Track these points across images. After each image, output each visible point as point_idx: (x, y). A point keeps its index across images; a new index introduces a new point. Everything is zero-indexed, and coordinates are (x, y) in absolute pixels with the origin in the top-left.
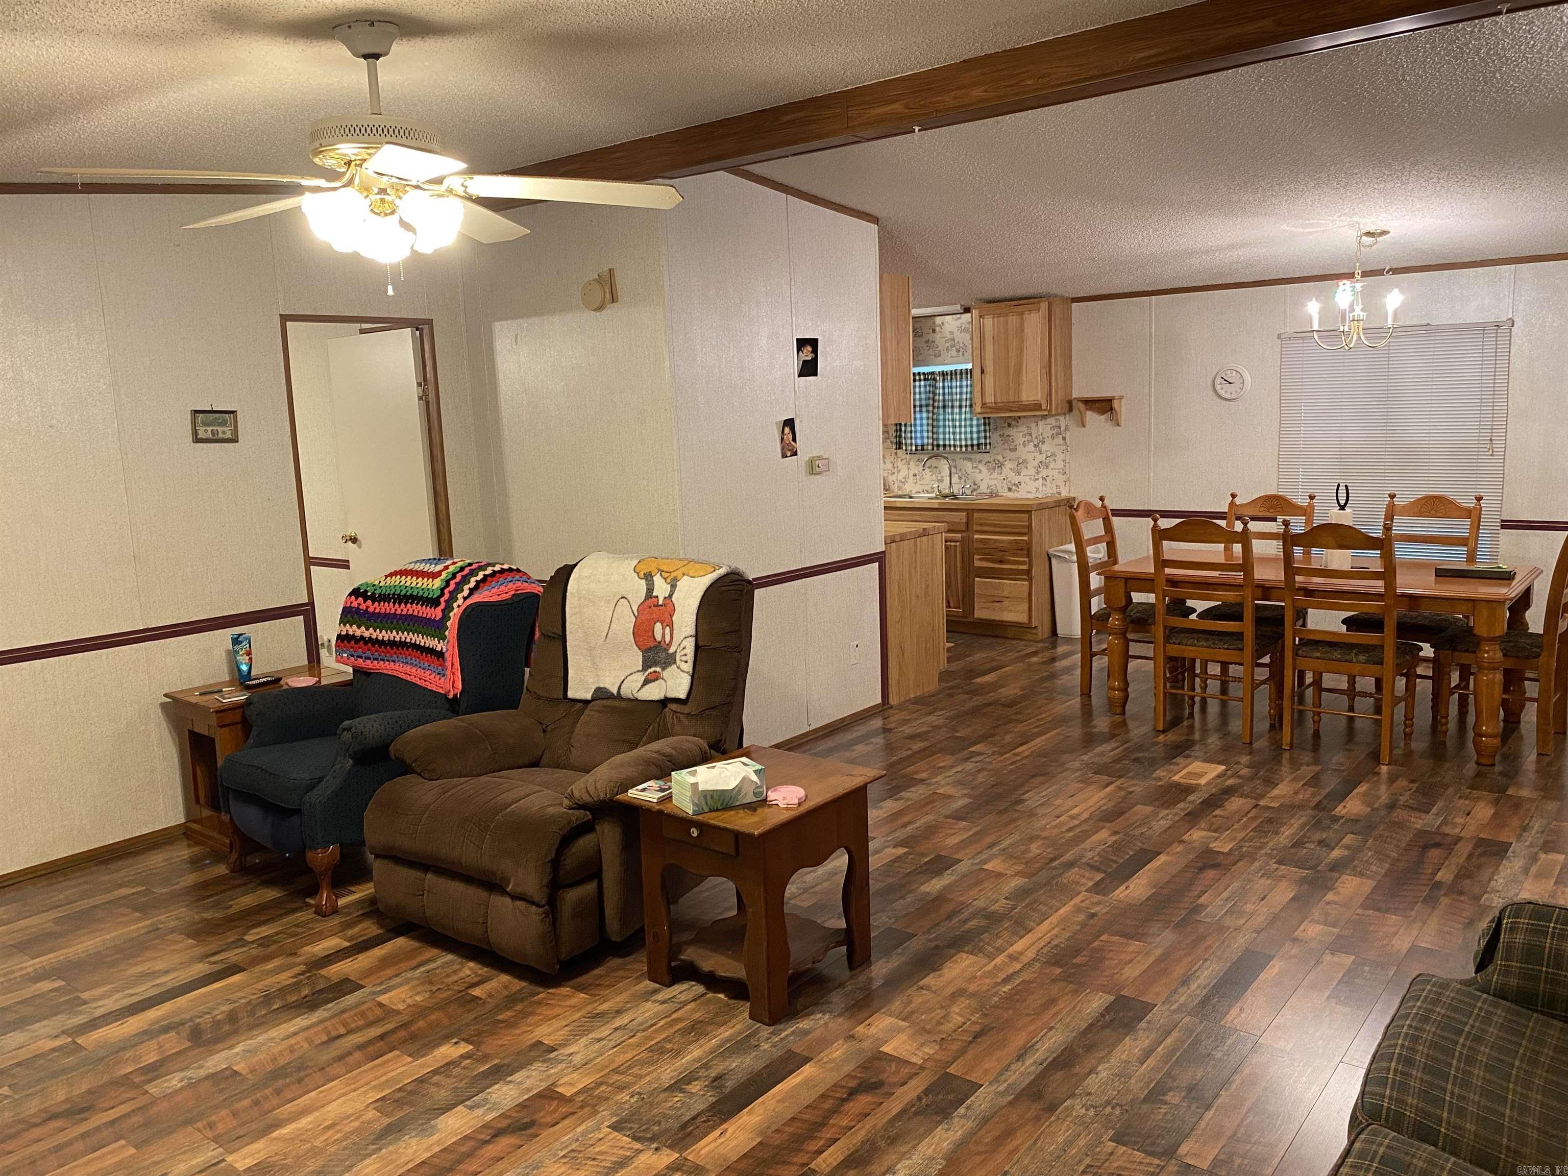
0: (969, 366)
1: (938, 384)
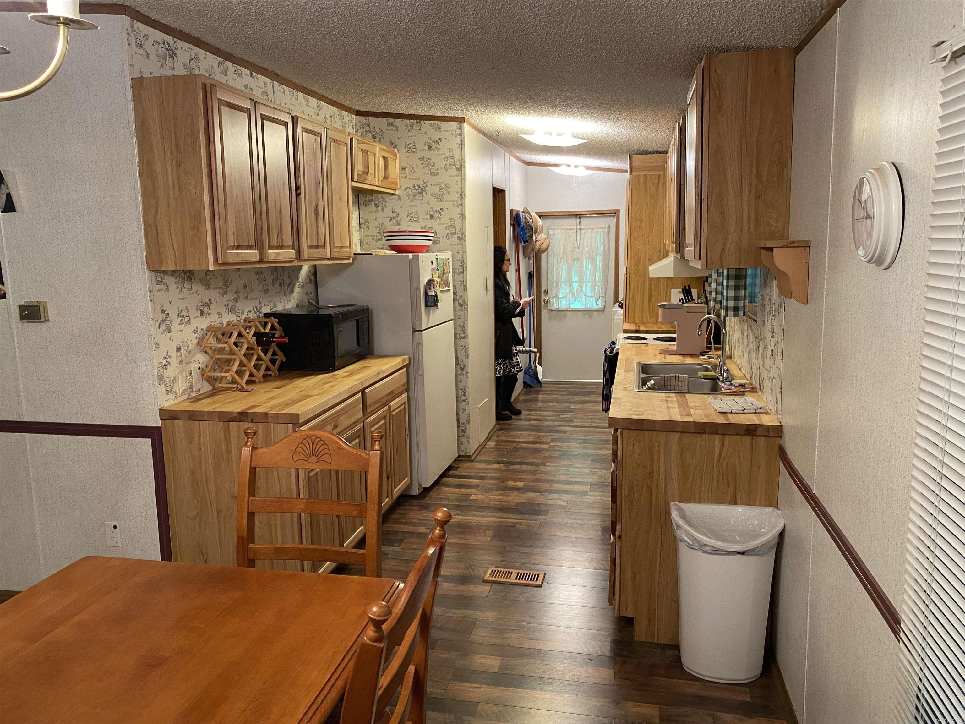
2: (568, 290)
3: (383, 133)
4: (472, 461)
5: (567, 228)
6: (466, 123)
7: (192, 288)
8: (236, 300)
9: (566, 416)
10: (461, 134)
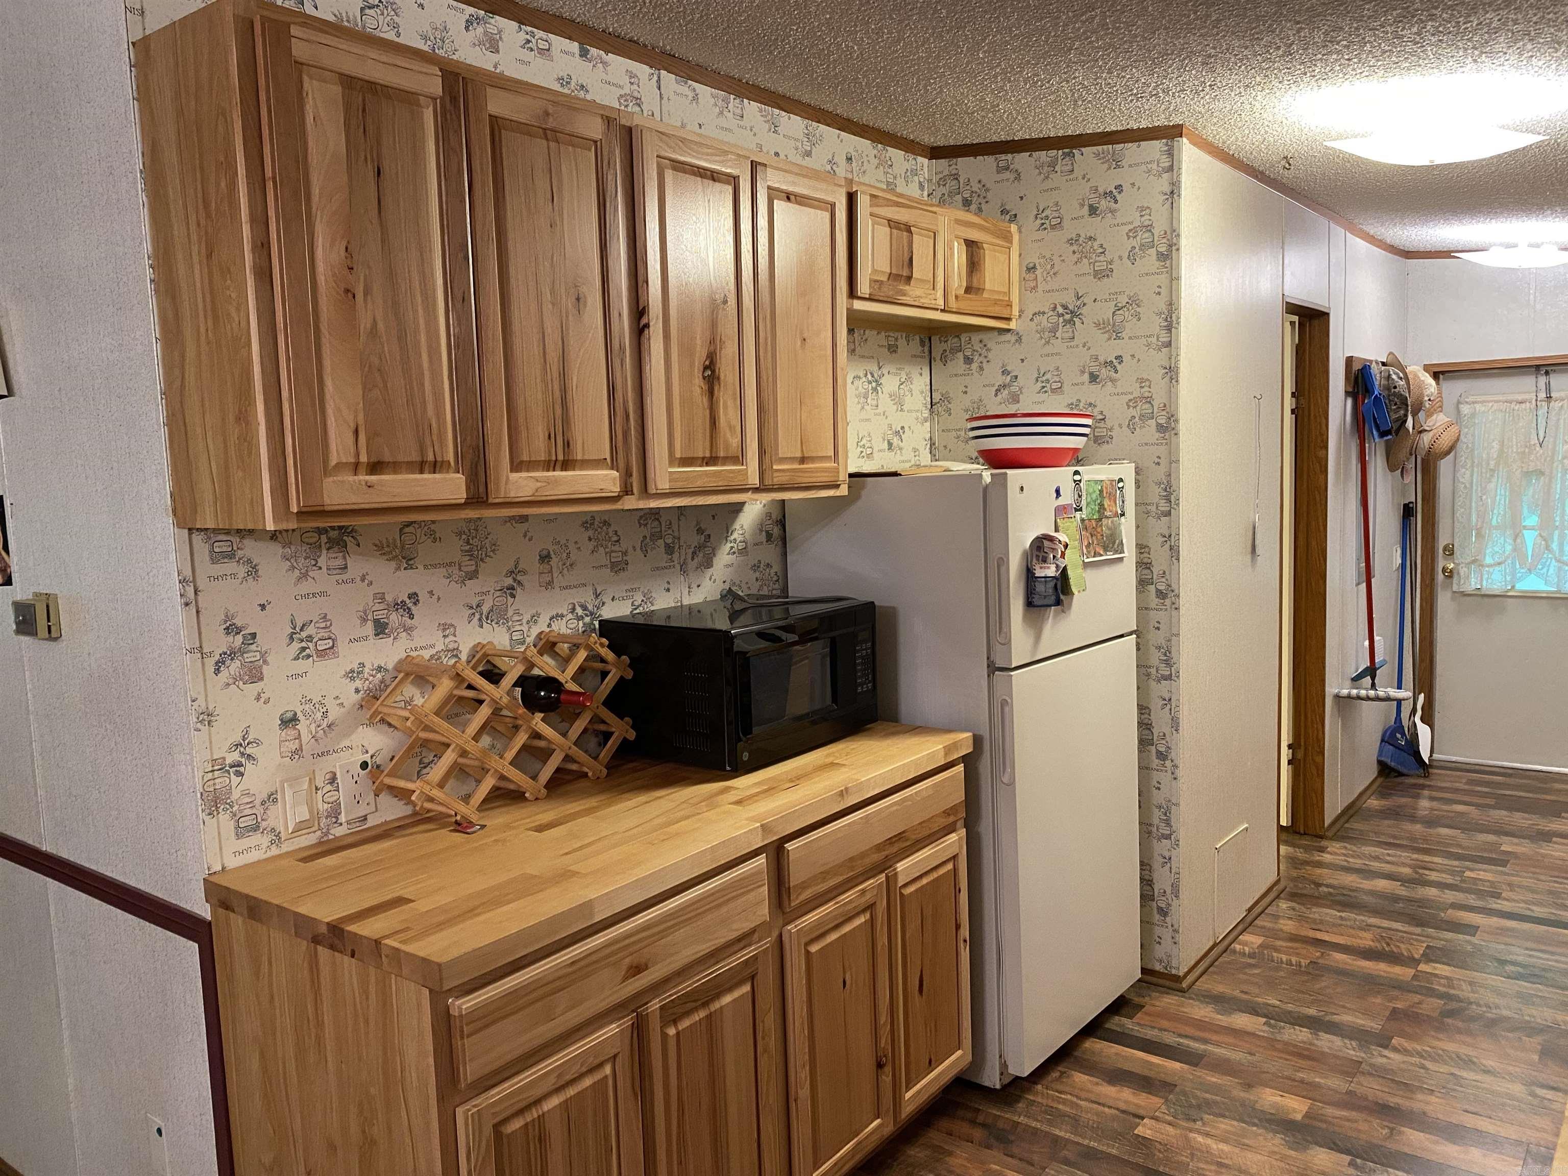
2: (1509, 548)
3: (987, 190)
4: (1182, 991)
5: (1510, 397)
6: (1185, 140)
7: (346, 568)
8: (511, 591)
9: (1482, 875)
10: (1171, 169)
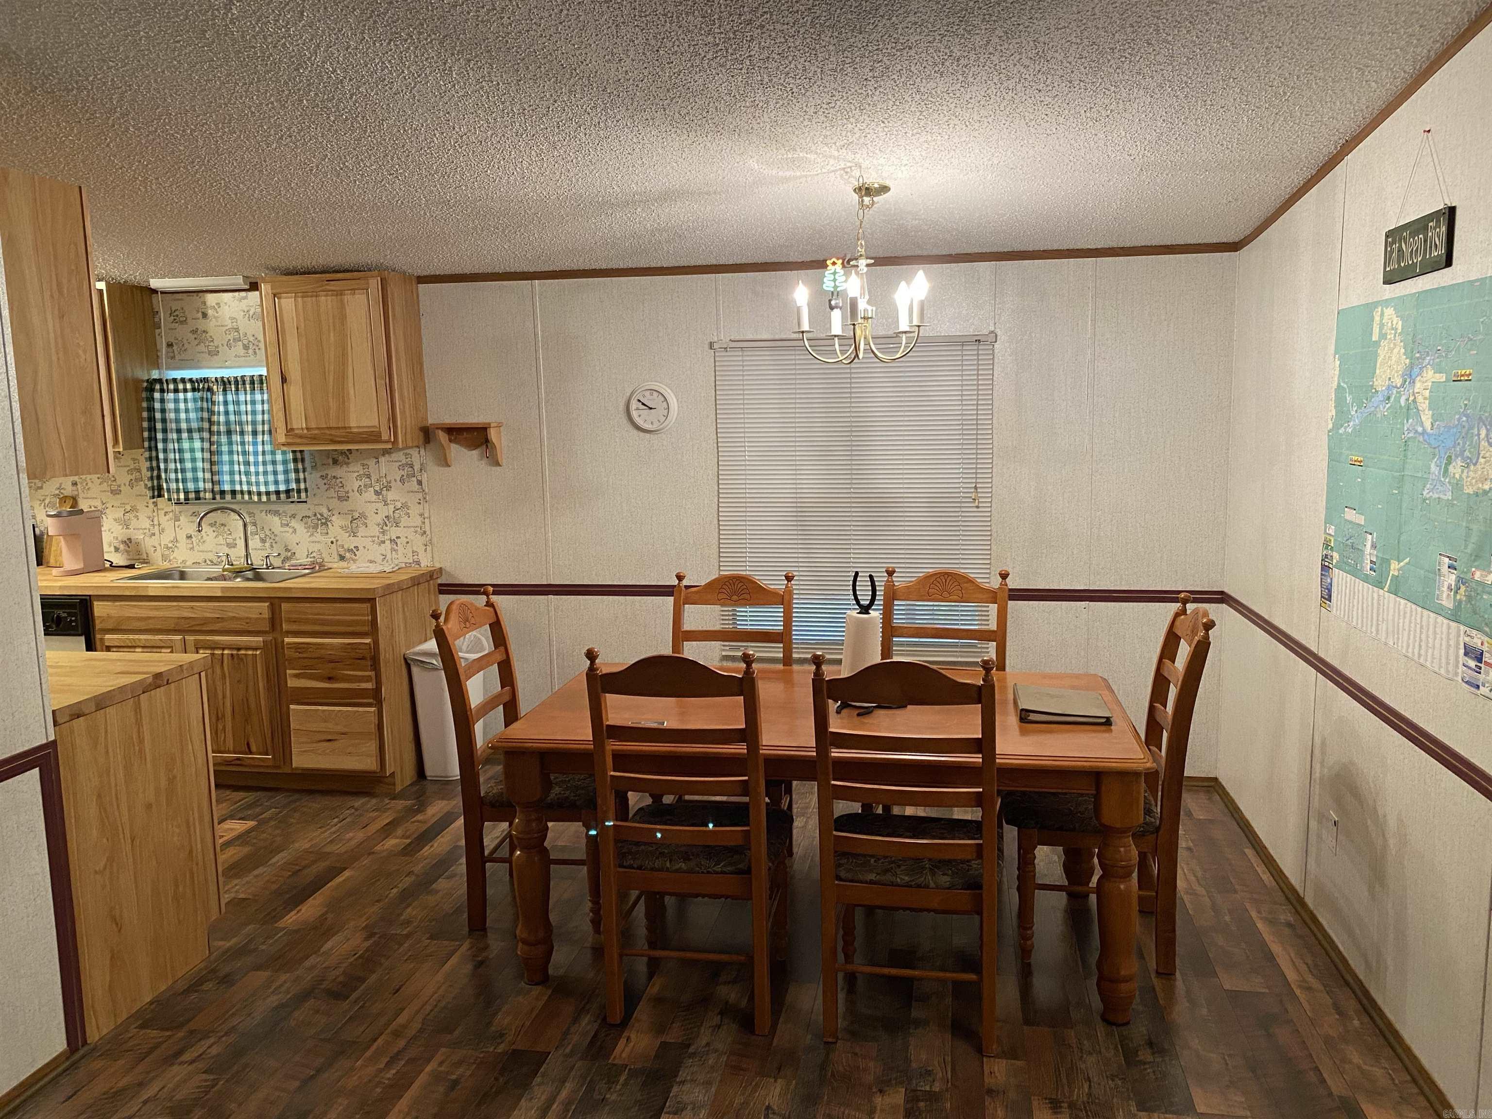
0: (263, 372)
1: (215, 398)
